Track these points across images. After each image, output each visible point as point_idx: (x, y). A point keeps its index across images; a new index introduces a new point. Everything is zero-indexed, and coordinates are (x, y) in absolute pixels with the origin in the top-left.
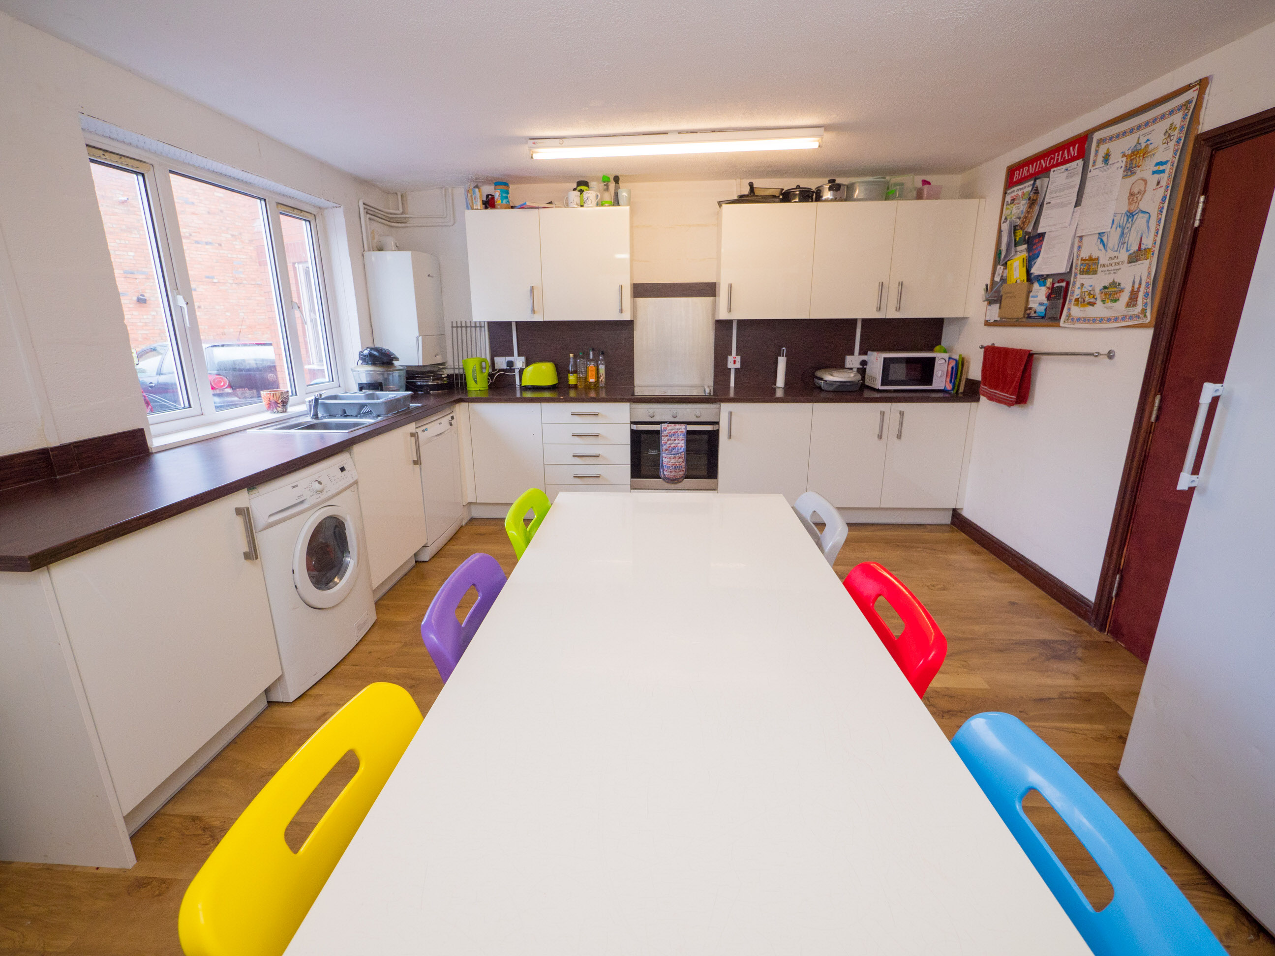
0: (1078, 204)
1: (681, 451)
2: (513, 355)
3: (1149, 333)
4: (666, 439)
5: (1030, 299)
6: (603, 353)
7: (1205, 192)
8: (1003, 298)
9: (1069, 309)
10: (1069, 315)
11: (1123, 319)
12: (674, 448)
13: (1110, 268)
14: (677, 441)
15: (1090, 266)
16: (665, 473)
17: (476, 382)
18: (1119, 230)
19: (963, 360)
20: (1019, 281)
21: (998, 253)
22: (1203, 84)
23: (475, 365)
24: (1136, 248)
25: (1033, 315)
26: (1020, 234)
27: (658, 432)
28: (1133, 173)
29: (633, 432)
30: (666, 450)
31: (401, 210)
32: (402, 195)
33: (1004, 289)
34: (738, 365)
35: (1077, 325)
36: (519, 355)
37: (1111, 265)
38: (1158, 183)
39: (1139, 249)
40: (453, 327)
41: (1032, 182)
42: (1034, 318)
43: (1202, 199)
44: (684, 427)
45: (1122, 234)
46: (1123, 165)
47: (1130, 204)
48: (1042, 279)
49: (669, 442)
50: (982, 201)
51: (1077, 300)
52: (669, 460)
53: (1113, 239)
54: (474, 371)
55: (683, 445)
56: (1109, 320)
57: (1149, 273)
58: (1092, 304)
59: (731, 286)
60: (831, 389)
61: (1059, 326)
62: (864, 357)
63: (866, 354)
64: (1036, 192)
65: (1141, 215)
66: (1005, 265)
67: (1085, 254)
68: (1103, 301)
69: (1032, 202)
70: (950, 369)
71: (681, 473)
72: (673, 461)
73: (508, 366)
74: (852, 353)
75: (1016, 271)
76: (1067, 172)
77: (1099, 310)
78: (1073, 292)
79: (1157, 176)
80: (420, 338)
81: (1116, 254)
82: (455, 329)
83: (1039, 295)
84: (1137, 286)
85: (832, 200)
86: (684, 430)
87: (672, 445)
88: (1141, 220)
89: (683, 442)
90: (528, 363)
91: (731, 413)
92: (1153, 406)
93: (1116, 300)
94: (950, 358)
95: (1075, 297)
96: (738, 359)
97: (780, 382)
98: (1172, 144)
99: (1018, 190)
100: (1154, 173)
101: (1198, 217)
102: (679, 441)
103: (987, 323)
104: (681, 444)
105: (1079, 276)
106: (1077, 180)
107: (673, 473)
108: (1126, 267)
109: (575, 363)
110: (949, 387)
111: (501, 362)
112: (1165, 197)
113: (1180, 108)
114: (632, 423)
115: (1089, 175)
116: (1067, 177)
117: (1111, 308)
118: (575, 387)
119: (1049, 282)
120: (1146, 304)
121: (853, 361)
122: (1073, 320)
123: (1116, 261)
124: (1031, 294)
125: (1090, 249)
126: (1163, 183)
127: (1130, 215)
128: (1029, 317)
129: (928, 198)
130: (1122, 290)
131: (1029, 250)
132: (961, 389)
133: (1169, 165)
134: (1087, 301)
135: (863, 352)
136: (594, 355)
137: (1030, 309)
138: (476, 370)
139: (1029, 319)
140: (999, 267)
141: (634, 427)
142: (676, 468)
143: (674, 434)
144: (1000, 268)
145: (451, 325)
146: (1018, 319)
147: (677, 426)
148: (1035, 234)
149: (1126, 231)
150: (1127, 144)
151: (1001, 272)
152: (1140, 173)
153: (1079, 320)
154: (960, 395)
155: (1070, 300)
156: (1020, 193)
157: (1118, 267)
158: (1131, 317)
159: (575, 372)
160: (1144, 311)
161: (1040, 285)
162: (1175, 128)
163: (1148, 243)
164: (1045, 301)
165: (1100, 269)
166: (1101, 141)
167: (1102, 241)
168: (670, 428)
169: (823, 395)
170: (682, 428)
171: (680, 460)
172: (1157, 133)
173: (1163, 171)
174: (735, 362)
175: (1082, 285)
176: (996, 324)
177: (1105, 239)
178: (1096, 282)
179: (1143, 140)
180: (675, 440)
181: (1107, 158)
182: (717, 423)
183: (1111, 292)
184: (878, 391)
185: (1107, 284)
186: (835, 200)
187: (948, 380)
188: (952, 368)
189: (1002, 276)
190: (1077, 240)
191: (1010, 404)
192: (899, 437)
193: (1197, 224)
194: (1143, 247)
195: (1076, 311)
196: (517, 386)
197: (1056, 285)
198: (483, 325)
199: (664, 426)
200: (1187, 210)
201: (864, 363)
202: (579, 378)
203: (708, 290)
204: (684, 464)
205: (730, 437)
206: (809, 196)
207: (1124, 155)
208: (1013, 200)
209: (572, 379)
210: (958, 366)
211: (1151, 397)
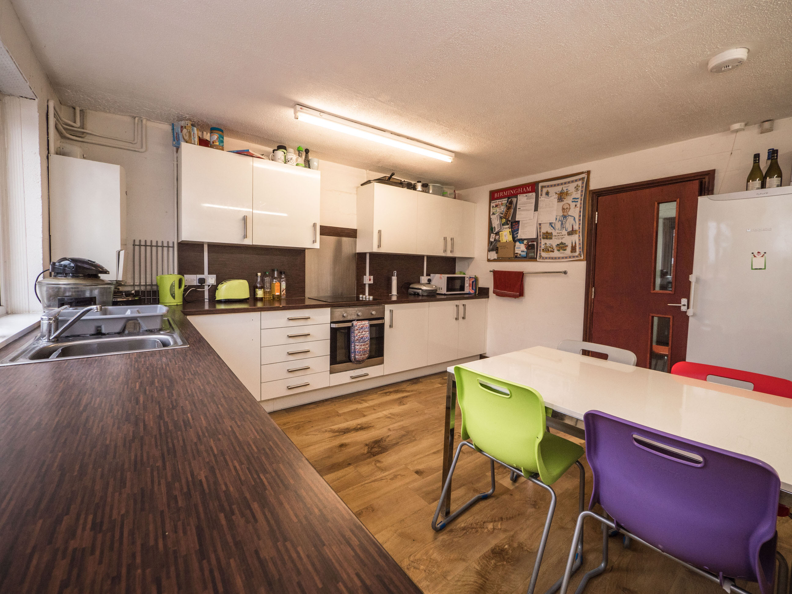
0: (536, 209)
1: (367, 339)
2: (203, 274)
3: (583, 264)
4: (357, 332)
5: (516, 249)
6: (284, 273)
7: (597, 211)
8: (499, 249)
9: (540, 254)
10: (540, 256)
11: (570, 257)
12: (362, 338)
13: (559, 237)
14: (364, 333)
15: (548, 236)
16: (357, 357)
17: (174, 297)
18: (560, 222)
19: (477, 277)
20: (508, 241)
21: (491, 229)
22: (588, 173)
23: (174, 281)
24: (571, 229)
25: (519, 256)
26: (504, 220)
27: (349, 328)
28: (562, 201)
29: (332, 329)
30: (357, 340)
31: (78, 124)
32: (81, 111)
33: (498, 245)
34: (372, 282)
35: (546, 260)
36: (210, 273)
37: (559, 236)
38: (576, 206)
39: (573, 230)
40: (134, 245)
41: (507, 199)
42: (519, 257)
43: (597, 213)
44: (367, 322)
45: (562, 224)
46: (557, 197)
47: (563, 212)
48: (521, 241)
49: (359, 334)
50: (476, 204)
51: (543, 250)
52: (360, 347)
53: (558, 225)
54: (172, 286)
55: (368, 335)
56: (563, 258)
57: (579, 240)
58: (553, 252)
59: (380, 232)
60: (425, 294)
61: (537, 261)
62: (429, 277)
63: (430, 275)
64: (511, 203)
65: (570, 217)
66: (497, 234)
67: (544, 230)
68: (559, 250)
69: (509, 208)
70: (471, 283)
71: (367, 355)
72: (363, 347)
73: (199, 283)
74: (423, 275)
75: (506, 236)
76: (526, 197)
77: (556, 254)
78: (540, 247)
79: (574, 203)
80: (122, 253)
81: (561, 232)
82: (137, 248)
83: (521, 249)
84: (574, 244)
85: (421, 191)
86: (368, 325)
87: (361, 336)
89: (368, 333)
90: (220, 281)
91: (391, 311)
92: (592, 292)
93: (565, 250)
94: (470, 277)
95: (542, 248)
96: (372, 277)
97: (394, 291)
98: (579, 192)
99: (499, 202)
100: (573, 202)
101: (596, 220)
102: (365, 333)
103: (489, 260)
104: (367, 334)
105: (542, 240)
106: (534, 201)
107: (363, 356)
108: (567, 237)
109: (263, 280)
110: (472, 292)
111: (192, 279)
112: (580, 212)
113: (580, 180)
114: (331, 323)
115: (540, 199)
116: (527, 199)
117: (563, 253)
118: (261, 299)
119: (525, 242)
120: (580, 252)
121: (424, 279)
122: (543, 258)
123: (561, 234)
124: (516, 247)
125: (546, 229)
126: (578, 205)
127: (565, 217)
128: (516, 257)
129: (458, 199)
130: (567, 246)
131: (512, 227)
132: (477, 293)
133: (579, 200)
134: (546, 250)
135: (428, 275)
136: (278, 275)
137: (517, 253)
138: (174, 285)
139: (517, 258)
140: (492, 234)
141: (334, 326)
142: (364, 351)
143: (362, 328)
144: (493, 236)
145: (133, 243)
146: (509, 258)
147: (363, 322)
148: (513, 221)
149: (564, 223)
150: (559, 189)
151: (494, 237)
152: (565, 201)
153: (546, 258)
154: (477, 295)
155: (540, 250)
156: (500, 203)
157: (562, 237)
158: (574, 257)
159: (262, 287)
160: (580, 255)
161: (520, 243)
162: (579, 187)
163: (576, 227)
164: (525, 250)
165: (553, 237)
166: (542, 187)
167: (552, 226)
168: (359, 324)
169: (420, 298)
170: (366, 323)
171: (367, 346)
172: (571, 187)
173: (577, 202)
174: (370, 280)
175: (546, 244)
176: (494, 260)
177: (553, 225)
178: (554, 242)
179: (565, 189)
180: (362, 332)
181: (547, 194)
182: (383, 318)
183: (562, 247)
184: (445, 295)
185: (559, 244)
186: (423, 191)
187: (471, 288)
188: (473, 282)
189: (495, 239)
190: (538, 225)
191: (515, 297)
192: (464, 318)
193: (596, 222)
194: (574, 229)
195: (544, 254)
196: (206, 300)
197: (530, 243)
198: (171, 245)
199: (355, 323)
200: (592, 217)
201: (429, 281)
202: (265, 293)
203: (352, 234)
204: (369, 348)
205: (391, 326)
206: (411, 186)
207: (556, 193)
208: (497, 206)
209: (260, 293)
210: (475, 280)
211: (590, 288)
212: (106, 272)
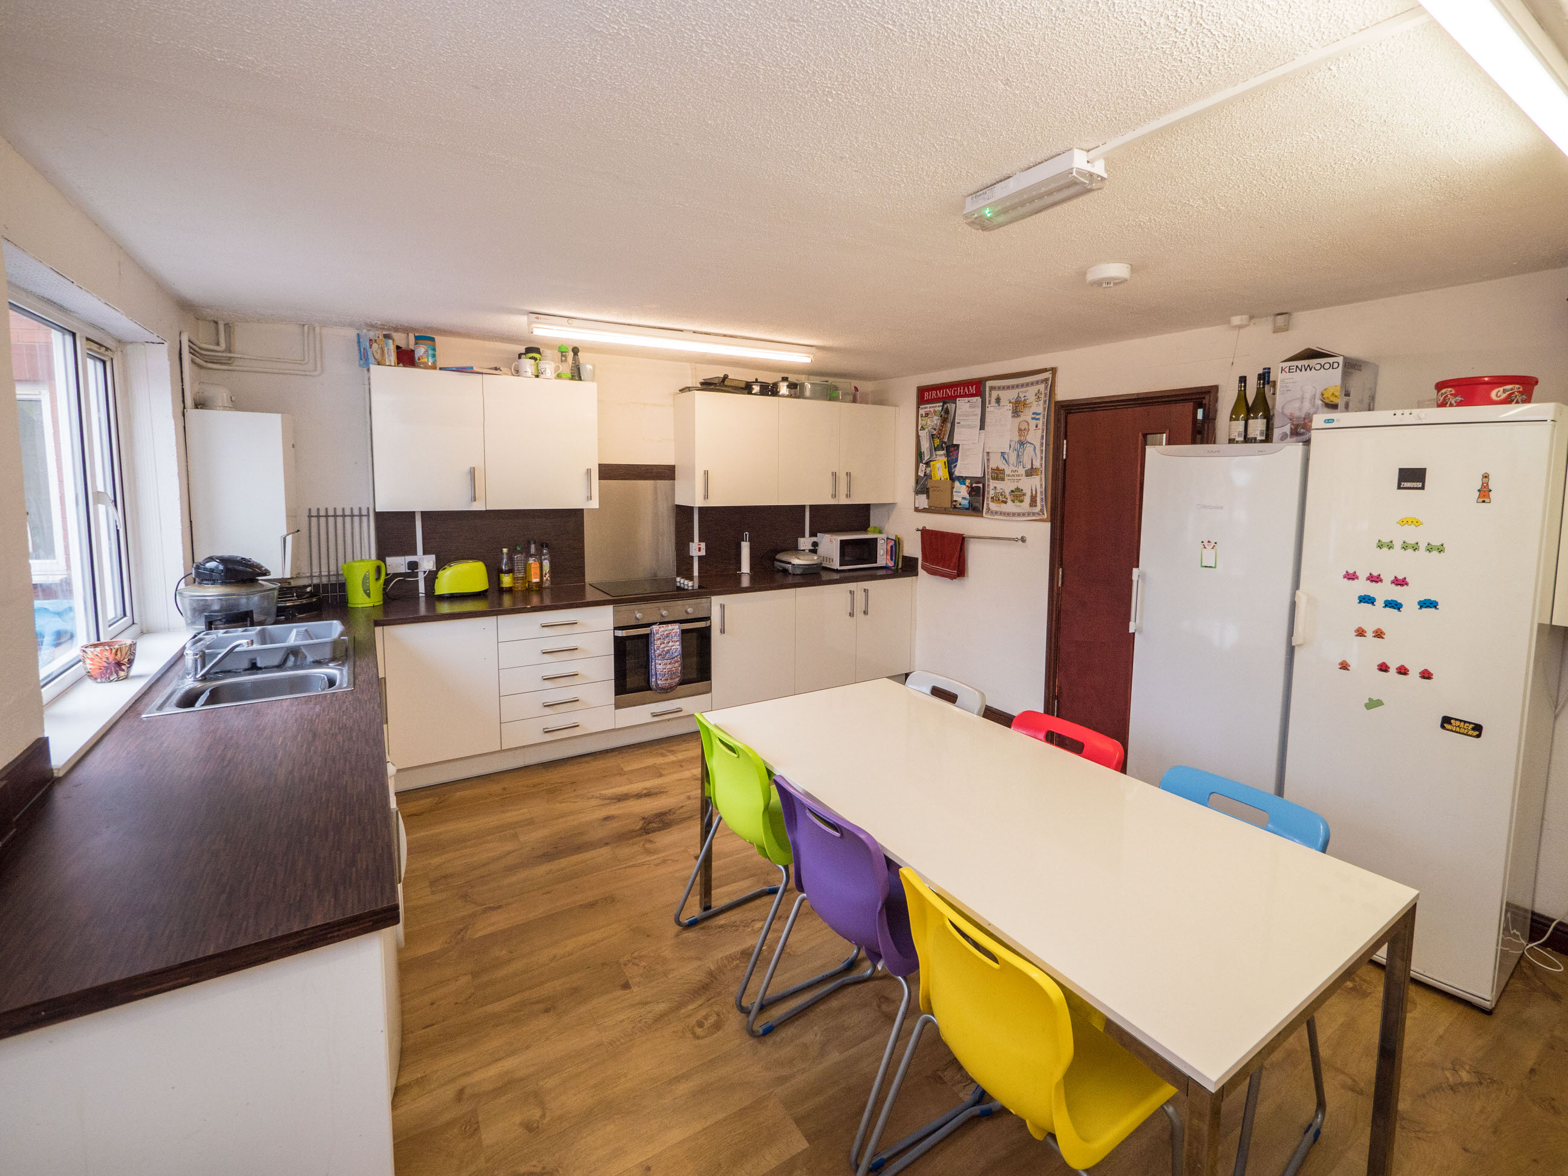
0: (982, 427)
1: (676, 654)
2: (415, 553)
3: (1048, 525)
4: (659, 642)
5: (954, 493)
6: (547, 546)
7: (1066, 438)
8: (931, 490)
9: (988, 504)
10: (989, 509)
11: (1029, 514)
12: (668, 651)
13: (1014, 478)
14: (671, 644)
15: (998, 475)
16: (659, 682)
17: (368, 595)
18: (1016, 452)
19: (899, 539)
20: (942, 479)
21: (919, 455)
22: (1054, 370)
23: (368, 572)
24: (1030, 467)
25: (958, 506)
26: (937, 442)
27: (646, 637)
28: (1019, 416)
29: (616, 638)
30: (659, 655)
31: (223, 345)
32: (227, 325)
33: (929, 484)
34: (703, 553)
35: (996, 517)
36: (425, 552)
37: (1014, 476)
38: (1037, 426)
39: (1032, 468)
40: (310, 516)
41: (941, 404)
42: (959, 508)
43: (1065, 442)
44: (677, 627)
45: (1018, 455)
46: (1011, 408)
47: (1020, 436)
48: (962, 480)
49: (662, 646)
50: (898, 408)
51: (992, 498)
52: (664, 667)
53: (1013, 458)
54: (366, 579)
55: (678, 647)
56: (1019, 515)
57: (1041, 485)
58: (1005, 502)
59: (706, 473)
60: (799, 572)
61: (982, 516)
62: (814, 539)
63: (816, 536)
64: (947, 412)
65: (1029, 445)
66: (928, 464)
67: (993, 465)
68: (1013, 501)
69: (944, 421)
70: (889, 548)
71: (677, 680)
72: (669, 666)
73: (409, 569)
74: (803, 536)
75: (939, 470)
76: (969, 404)
77: (1010, 507)
78: (988, 492)
79: (1035, 422)
80: (289, 539)
81: (1016, 469)
82: (314, 520)
83: (961, 493)
84: (1034, 493)
85: (787, 396)
86: (678, 630)
87: (666, 649)
88: (1029, 449)
89: (678, 643)
90: (441, 564)
91: (723, 607)
92: (1058, 577)
93: (1022, 501)
94: (887, 538)
95: (991, 496)
96: (703, 545)
97: (745, 567)
98: (1041, 402)
99: (930, 407)
100: (1033, 419)
101: (1065, 453)
102: (673, 643)
103: (917, 510)
104: (676, 647)
105: (991, 481)
106: (979, 411)
107: (669, 681)
108: (1024, 478)
109: (511, 559)
110: (891, 564)
111: (398, 564)
112: (1043, 436)
113: (1042, 381)
114: (615, 628)
115: (987, 410)
116: (970, 407)
117: (1019, 506)
118: (510, 590)
119: (968, 482)
120: (1042, 506)
121: (805, 543)
122: (992, 512)
123: (1016, 473)
124: (954, 490)
125: (996, 462)
126: (1040, 426)
127: (1022, 443)
128: (955, 507)
129: (861, 403)
130: (1024, 495)
131: (948, 455)
132: (900, 566)
133: (1041, 417)
134: (999, 499)
135: (813, 534)
136: (536, 549)
137: (956, 501)
138: (369, 578)
139: (955, 509)
140: (921, 464)
141: (620, 633)
142: (672, 674)
143: (668, 635)
144: (922, 466)
145: (307, 514)
146: (945, 509)
147: (670, 627)
148: (950, 444)
149: (1020, 454)
150: (1012, 394)
151: (924, 469)
152: (1022, 418)
153: (996, 513)
154: (900, 571)
155: (988, 498)
156: (932, 410)
157: (1019, 478)
158: (1034, 514)
159: (510, 571)
160: (1042, 510)
161: (961, 484)
162: (1041, 394)
163: (1037, 464)
164: (967, 496)
165: (1006, 478)
166: (992, 388)
167: (1004, 458)
168: (662, 629)
169: (790, 580)
170: (676, 628)
171: (677, 665)
172: (1030, 393)
173: (1039, 419)
174: (700, 549)
175: (995, 488)
176: (925, 510)
177: (1006, 456)
178: (1006, 486)
179: (1022, 395)
180: (669, 642)
181: (998, 400)
182: (708, 618)
183: (1017, 495)
184: (837, 571)
185: (1013, 489)
186: (790, 396)
187: (889, 557)
188: (892, 547)
189: (925, 473)
190: (985, 454)
191: (952, 577)
192: (865, 613)
193: (1064, 457)
194: (1034, 467)
195: (993, 506)
196: (421, 595)
197: (974, 485)
198: (364, 512)
199: (655, 628)
200: (1059, 448)
201: (815, 544)
202: (515, 579)
203: (667, 473)
204: (680, 668)
205: (723, 631)
206: (769, 390)
207: (1010, 402)
208: (927, 415)
209: (507, 580)
210: (896, 545)
211: (1056, 570)
212: (266, 573)
